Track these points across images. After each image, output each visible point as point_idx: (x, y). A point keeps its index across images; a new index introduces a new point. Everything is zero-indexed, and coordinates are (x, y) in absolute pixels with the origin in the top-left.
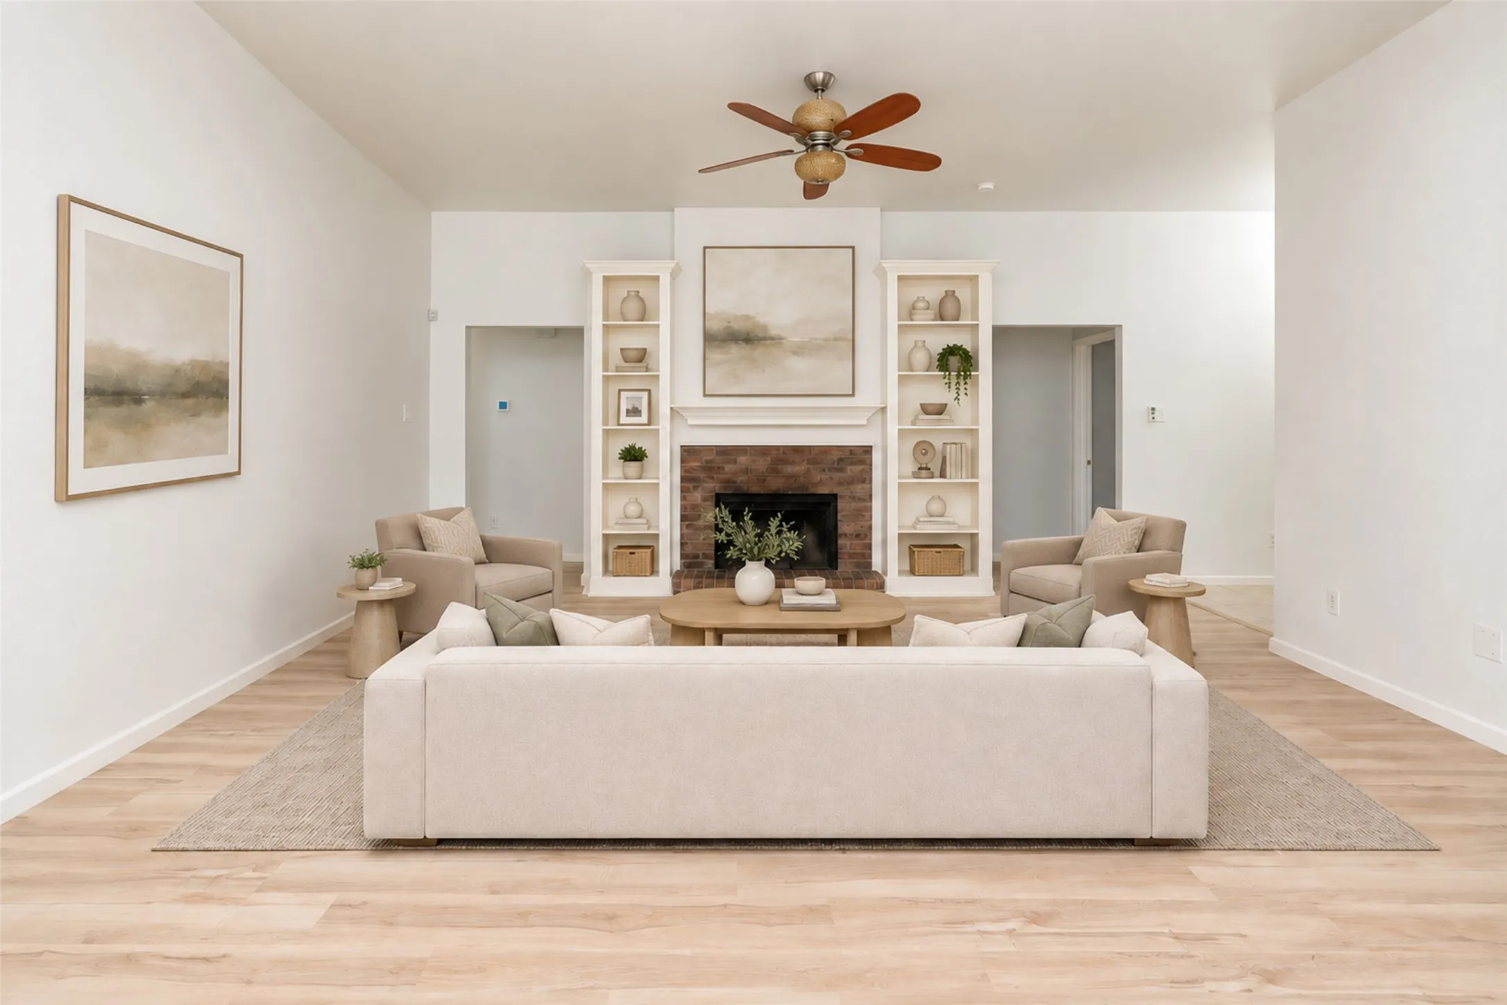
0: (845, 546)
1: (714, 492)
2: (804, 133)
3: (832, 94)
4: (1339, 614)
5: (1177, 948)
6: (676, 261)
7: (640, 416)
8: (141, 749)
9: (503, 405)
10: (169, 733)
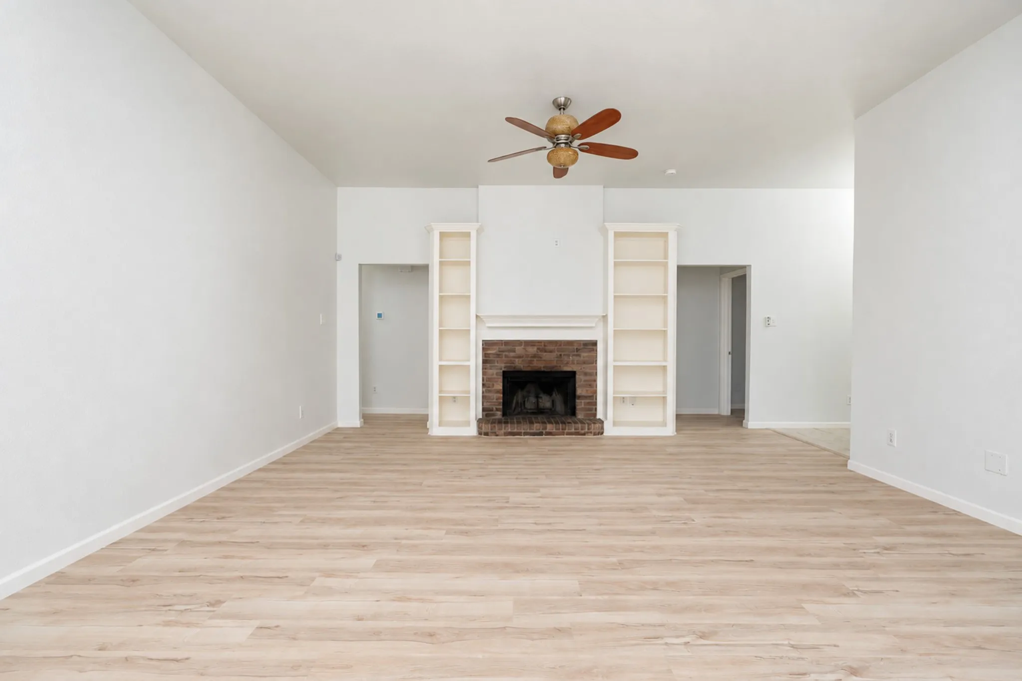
0: (580, 404)
1: (502, 371)
2: (552, 136)
3: (570, 111)
4: (895, 445)
5: (794, 654)
6: (480, 224)
8: (142, 530)
9: (380, 315)
10: (162, 520)
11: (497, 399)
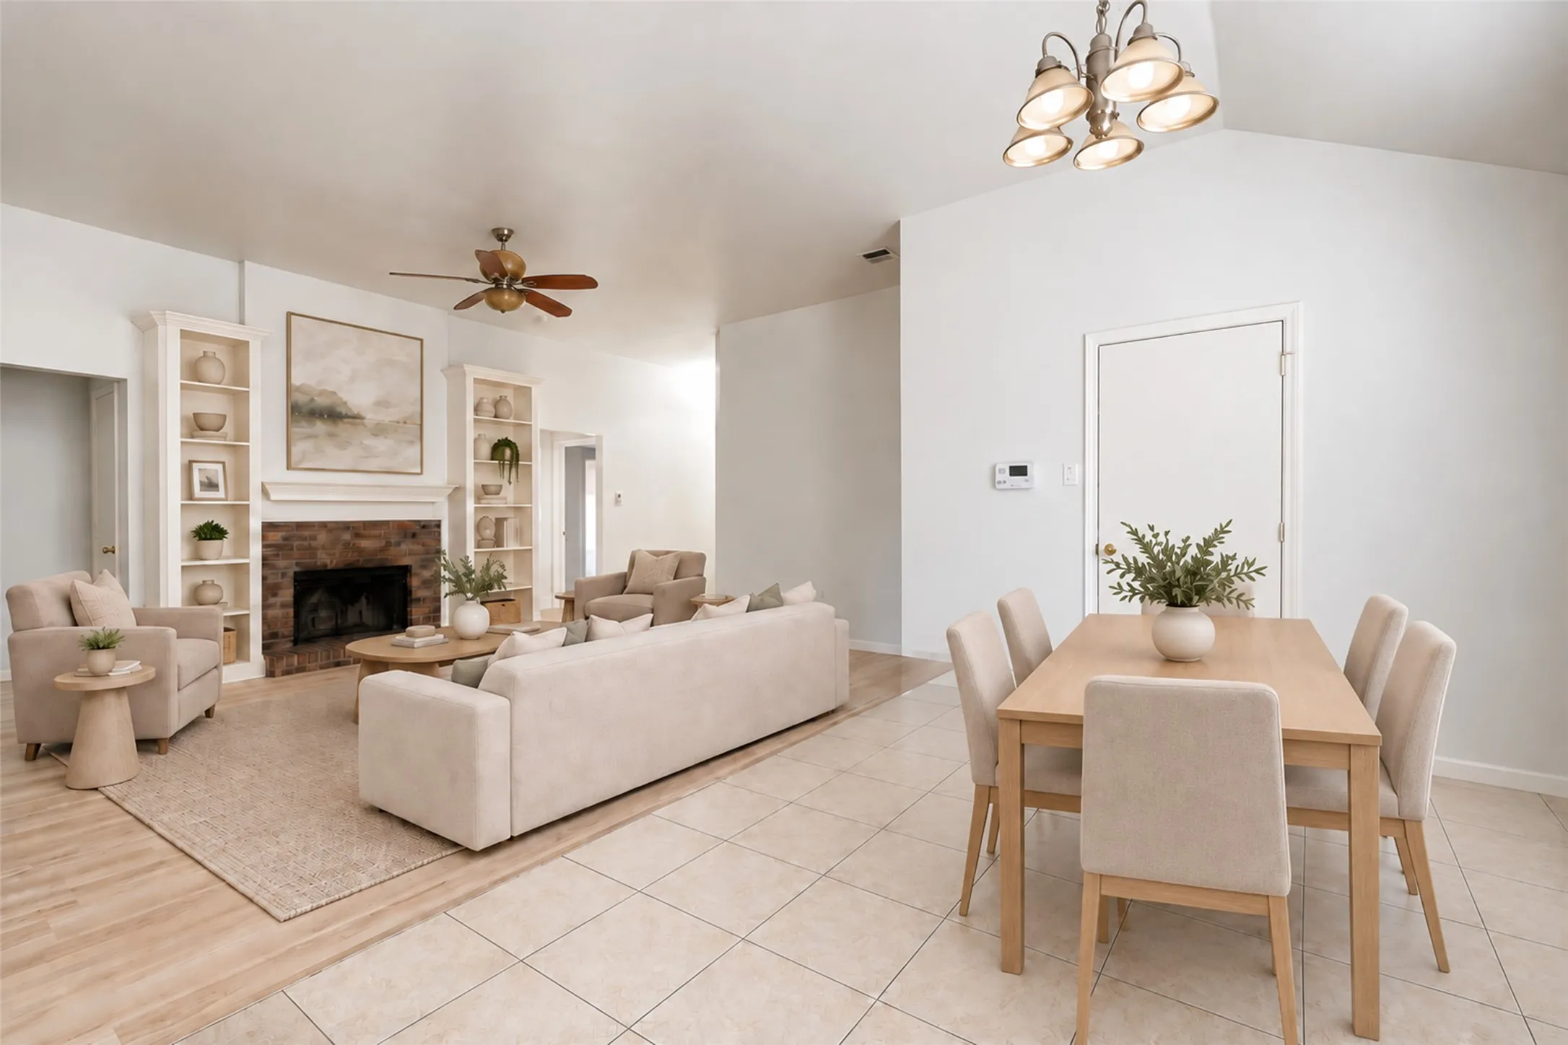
1: (291, 572)
7: (218, 491)
11: (284, 619)
